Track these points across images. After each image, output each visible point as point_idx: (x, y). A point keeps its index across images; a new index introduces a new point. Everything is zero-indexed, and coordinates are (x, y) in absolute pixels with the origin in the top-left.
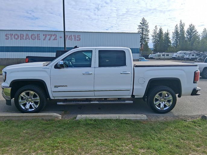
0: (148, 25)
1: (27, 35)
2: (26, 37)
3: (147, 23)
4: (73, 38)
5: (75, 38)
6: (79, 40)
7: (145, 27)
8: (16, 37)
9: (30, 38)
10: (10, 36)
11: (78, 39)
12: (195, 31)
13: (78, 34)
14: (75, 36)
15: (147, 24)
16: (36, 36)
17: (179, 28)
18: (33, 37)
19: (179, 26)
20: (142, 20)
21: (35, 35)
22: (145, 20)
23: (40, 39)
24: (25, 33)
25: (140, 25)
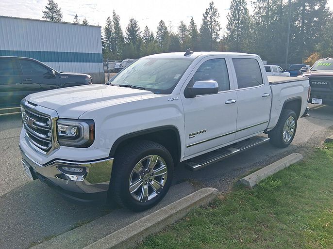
0: (61, 13)
3: (58, 9)
7: (56, 16)
12: (138, 30)
15: (59, 11)
17: (113, 23)
19: (112, 18)
20: (49, 3)
22: (55, 3)
25: (47, 10)
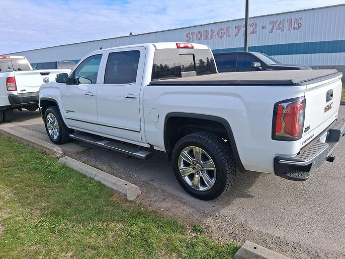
1: (213, 31)
2: (211, 35)
4: (286, 24)
5: (290, 25)
6: (299, 27)
8: (199, 36)
9: (217, 36)
10: (191, 36)
11: (296, 26)
13: (297, 16)
14: (290, 22)
16: (225, 31)
18: (220, 33)
21: (224, 29)
23: (229, 36)
24: (209, 29)
